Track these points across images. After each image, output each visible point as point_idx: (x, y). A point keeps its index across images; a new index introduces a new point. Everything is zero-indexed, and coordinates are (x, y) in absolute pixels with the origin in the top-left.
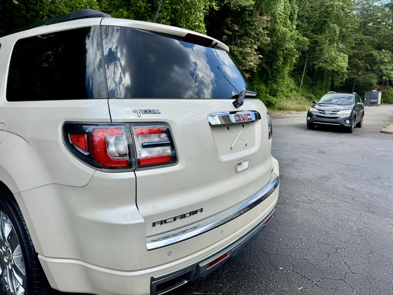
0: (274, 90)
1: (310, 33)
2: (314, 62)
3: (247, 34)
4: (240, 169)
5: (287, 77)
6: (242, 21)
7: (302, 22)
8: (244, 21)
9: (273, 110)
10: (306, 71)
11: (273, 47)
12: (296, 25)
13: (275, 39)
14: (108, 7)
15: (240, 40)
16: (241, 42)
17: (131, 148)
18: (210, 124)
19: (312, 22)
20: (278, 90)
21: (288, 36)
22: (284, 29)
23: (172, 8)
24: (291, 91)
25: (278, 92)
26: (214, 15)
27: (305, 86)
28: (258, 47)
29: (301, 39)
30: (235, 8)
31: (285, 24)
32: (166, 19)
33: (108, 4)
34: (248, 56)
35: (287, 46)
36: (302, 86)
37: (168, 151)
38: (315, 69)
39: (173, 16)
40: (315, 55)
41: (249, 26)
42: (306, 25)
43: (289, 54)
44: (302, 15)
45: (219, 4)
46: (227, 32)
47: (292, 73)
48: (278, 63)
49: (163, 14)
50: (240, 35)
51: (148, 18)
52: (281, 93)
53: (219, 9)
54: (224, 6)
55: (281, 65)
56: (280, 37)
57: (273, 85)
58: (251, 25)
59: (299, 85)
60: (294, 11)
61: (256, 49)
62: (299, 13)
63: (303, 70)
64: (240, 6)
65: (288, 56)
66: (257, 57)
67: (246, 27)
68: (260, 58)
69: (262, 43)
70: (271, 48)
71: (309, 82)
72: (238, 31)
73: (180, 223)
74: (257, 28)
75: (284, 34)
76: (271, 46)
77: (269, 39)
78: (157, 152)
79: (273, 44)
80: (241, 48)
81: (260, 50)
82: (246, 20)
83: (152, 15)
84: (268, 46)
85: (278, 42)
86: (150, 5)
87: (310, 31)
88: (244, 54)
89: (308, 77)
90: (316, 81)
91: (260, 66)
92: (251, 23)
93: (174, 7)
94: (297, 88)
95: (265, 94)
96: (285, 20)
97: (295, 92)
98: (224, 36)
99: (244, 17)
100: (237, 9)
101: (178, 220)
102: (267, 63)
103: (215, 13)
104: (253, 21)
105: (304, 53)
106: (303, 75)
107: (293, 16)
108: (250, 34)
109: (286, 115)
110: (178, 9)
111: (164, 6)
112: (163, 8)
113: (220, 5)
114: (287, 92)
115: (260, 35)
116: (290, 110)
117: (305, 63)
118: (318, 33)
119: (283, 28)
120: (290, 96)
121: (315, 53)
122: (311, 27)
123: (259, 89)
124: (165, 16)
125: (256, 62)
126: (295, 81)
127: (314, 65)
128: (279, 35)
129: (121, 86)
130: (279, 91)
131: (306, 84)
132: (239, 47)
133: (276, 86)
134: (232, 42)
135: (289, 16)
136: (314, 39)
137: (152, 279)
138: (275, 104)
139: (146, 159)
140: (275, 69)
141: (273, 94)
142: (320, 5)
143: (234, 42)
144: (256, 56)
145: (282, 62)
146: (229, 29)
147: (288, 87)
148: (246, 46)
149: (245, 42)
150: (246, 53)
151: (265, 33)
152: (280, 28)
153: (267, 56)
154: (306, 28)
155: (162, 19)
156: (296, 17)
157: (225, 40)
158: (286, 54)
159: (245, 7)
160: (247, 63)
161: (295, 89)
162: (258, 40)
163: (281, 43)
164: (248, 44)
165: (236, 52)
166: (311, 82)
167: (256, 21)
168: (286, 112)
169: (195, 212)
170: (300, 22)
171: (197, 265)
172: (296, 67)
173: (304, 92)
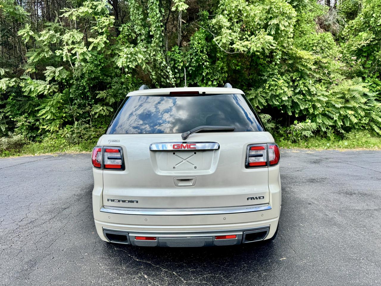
17: (103, 159)
73: (121, 204)
169: (133, 202)
171: (128, 233)
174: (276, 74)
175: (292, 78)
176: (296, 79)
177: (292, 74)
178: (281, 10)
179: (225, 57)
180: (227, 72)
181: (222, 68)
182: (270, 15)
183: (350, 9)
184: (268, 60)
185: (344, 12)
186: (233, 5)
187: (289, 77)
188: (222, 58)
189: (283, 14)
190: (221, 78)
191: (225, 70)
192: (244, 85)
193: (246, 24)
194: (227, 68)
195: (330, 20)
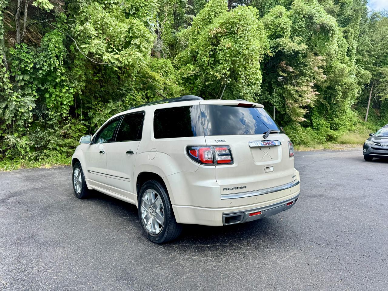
0: (335, 124)
1: (372, 66)
2: (379, 94)
3: (303, 74)
4: (268, 170)
5: (349, 111)
6: (297, 62)
7: (363, 55)
8: (299, 62)
9: (335, 143)
10: (371, 104)
11: (330, 83)
12: (355, 59)
13: (332, 75)
14: (178, 63)
15: (295, 80)
16: (296, 82)
17: (214, 155)
18: (249, 146)
19: (373, 55)
20: (340, 124)
21: (346, 72)
22: (341, 66)
23: (231, 60)
24: (355, 124)
25: (340, 125)
26: (269, 60)
27: (372, 118)
28: (314, 85)
29: (363, 73)
30: (289, 53)
31: (342, 60)
32: (226, 69)
33: (178, 61)
34: (304, 94)
35: (346, 81)
36: (367, 118)
37: (229, 158)
38: (382, 101)
39: (232, 66)
40: (380, 87)
41: (304, 67)
42: (367, 59)
43: (349, 88)
44: (362, 49)
45: (273, 51)
46: (282, 74)
47: (355, 107)
48: (336, 98)
49: (224, 65)
50: (295, 75)
51: (210, 70)
52: (344, 126)
53: (273, 55)
54: (278, 52)
55: (341, 99)
56: (338, 73)
57: (335, 119)
58: (306, 66)
59: (365, 118)
60: (352, 47)
61: (313, 86)
62: (358, 48)
63: (368, 103)
64: (293, 51)
65: (348, 91)
66: (314, 94)
67: (301, 67)
68: (316, 95)
69: (318, 81)
70: (328, 84)
71: (377, 115)
72: (293, 72)
73: (235, 191)
74: (312, 68)
75: (342, 71)
76: (328, 82)
77: (325, 76)
78: (224, 158)
79: (331, 80)
80: (297, 86)
81: (317, 87)
82: (300, 62)
83: (214, 67)
84: (326, 83)
85: (335, 78)
86: (213, 59)
87: (372, 64)
88: (300, 92)
89: (374, 110)
90: (384, 113)
91: (318, 101)
92: (306, 63)
93: (233, 59)
94: (361, 121)
95: (325, 128)
96: (342, 56)
97: (359, 126)
98: (279, 78)
99: (298, 59)
100: (292, 53)
101: (234, 190)
102: (325, 98)
103: (270, 59)
104: (308, 62)
105: (366, 85)
106: (368, 108)
107: (351, 51)
108: (306, 74)
109: (348, 148)
110: (237, 60)
111: (224, 59)
112: (223, 61)
113: (275, 52)
114: (351, 126)
115: (316, 73)
116: (354, 143)
117: (369, 95)
118: (382, 65)
119: (340, 64)
120: (354, 130)
121: (379, 85)
122: (373, 60)
123: (318, 123)
124: (226, 67)
125: (313, 99)
126: (359, 114)
127: (380, 97)
128: (336, 70)
129: (208, 130)
130: (342, 125)
131: (373, 116)
132: (294, 86)
133: (338, 120)
134: (287, 82)
135: (347, 52)
136: (377, 72)
137: (223, 214)
138: (337, 138)
139: (220, 161)
140: (335, 104)
141: (335, 128)
142: (382, 39)
143: (289, 82)
144: (312, 93)
145: (341, 97)
146: (284, 71)
147: (351, 121)
148: (302, 85)
149: (301, 81)
150: (303, 91)
151: (320, 72)
152: (337, 65)
153: (326, 91)
154: (367, 61)
155: (222, 70)
156: (355, 52)
157: (281, 80)
158: (346, 88)
159: (298, 51)
160: (304, 101)
161: (359, 122)
162: (314, 78)
163: (339, 79)
164: (303, 82)
165: (293, 91)
166: (379, 115)
167: (310, 61)
168: (349, 145)
169: (243, 188)
170: (360, 56)
171: (244, 212)
172: (359, 100)
173: (370, 125)
174: (133, 90)
175: (146, 95)
176: (150, 96)
177: (146, 92)
178: (142, 33)
179: (83, 65)
180: (84, 81)
181: (80, 76)
182: (131, 35)
183: (171, 42)
184: (125, 76)
185: (167, 43)
186: (98, 16)
187: (144, 94)
188: (80, 66)
189: (143, 36)
190: (79, 87)
191: (83, 79)
192: (98, 96)
193: (111, 38)
194: (85, 77)
195: (158, 48)
